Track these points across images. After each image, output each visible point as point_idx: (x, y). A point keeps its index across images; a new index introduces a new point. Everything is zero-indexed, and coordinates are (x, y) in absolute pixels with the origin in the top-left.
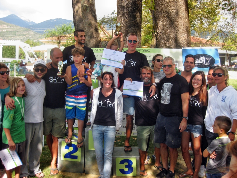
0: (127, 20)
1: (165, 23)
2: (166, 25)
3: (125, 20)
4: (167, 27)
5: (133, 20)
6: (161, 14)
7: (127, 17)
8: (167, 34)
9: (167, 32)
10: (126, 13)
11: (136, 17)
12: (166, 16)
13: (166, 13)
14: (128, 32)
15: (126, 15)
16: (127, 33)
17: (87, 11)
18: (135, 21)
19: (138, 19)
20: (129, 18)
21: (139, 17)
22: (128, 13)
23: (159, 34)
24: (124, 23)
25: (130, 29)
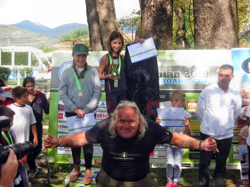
0: (154, 14)
1: (206, 17)
2: (208, 20)
3: (152, 15)
4: (209, 21)
5: (162, 15)
6: (202, 4)
7: (154, 11)
8: (209, 32)
9: (210, 28)
10: (154, 5)
11: (166, 11)
12: (208, 8)
13: (208, 3)
14: (156, 30)
15: (153, 8)
16: (155, 32)
17: (104, 5)
18: (165, 15)
19: (168, 13)
20: (157, 13)
21: (170, 10)
22: (156, 5)
23: (198, 31)
24: (150, 19)
25: (159, 26)
